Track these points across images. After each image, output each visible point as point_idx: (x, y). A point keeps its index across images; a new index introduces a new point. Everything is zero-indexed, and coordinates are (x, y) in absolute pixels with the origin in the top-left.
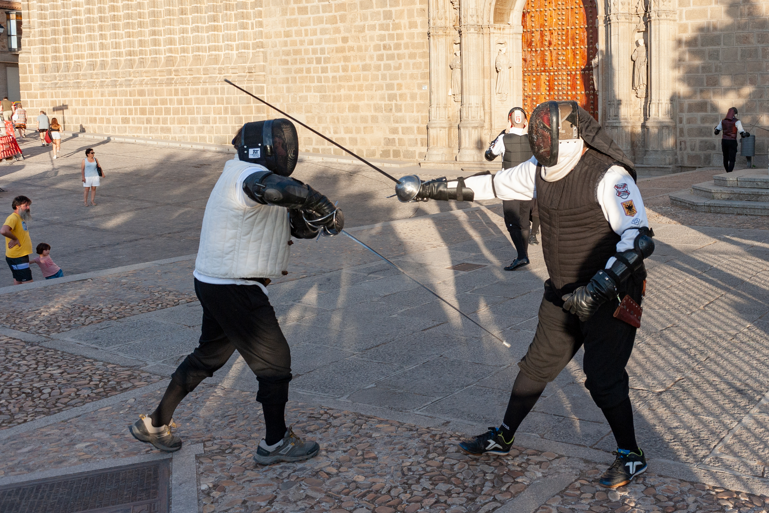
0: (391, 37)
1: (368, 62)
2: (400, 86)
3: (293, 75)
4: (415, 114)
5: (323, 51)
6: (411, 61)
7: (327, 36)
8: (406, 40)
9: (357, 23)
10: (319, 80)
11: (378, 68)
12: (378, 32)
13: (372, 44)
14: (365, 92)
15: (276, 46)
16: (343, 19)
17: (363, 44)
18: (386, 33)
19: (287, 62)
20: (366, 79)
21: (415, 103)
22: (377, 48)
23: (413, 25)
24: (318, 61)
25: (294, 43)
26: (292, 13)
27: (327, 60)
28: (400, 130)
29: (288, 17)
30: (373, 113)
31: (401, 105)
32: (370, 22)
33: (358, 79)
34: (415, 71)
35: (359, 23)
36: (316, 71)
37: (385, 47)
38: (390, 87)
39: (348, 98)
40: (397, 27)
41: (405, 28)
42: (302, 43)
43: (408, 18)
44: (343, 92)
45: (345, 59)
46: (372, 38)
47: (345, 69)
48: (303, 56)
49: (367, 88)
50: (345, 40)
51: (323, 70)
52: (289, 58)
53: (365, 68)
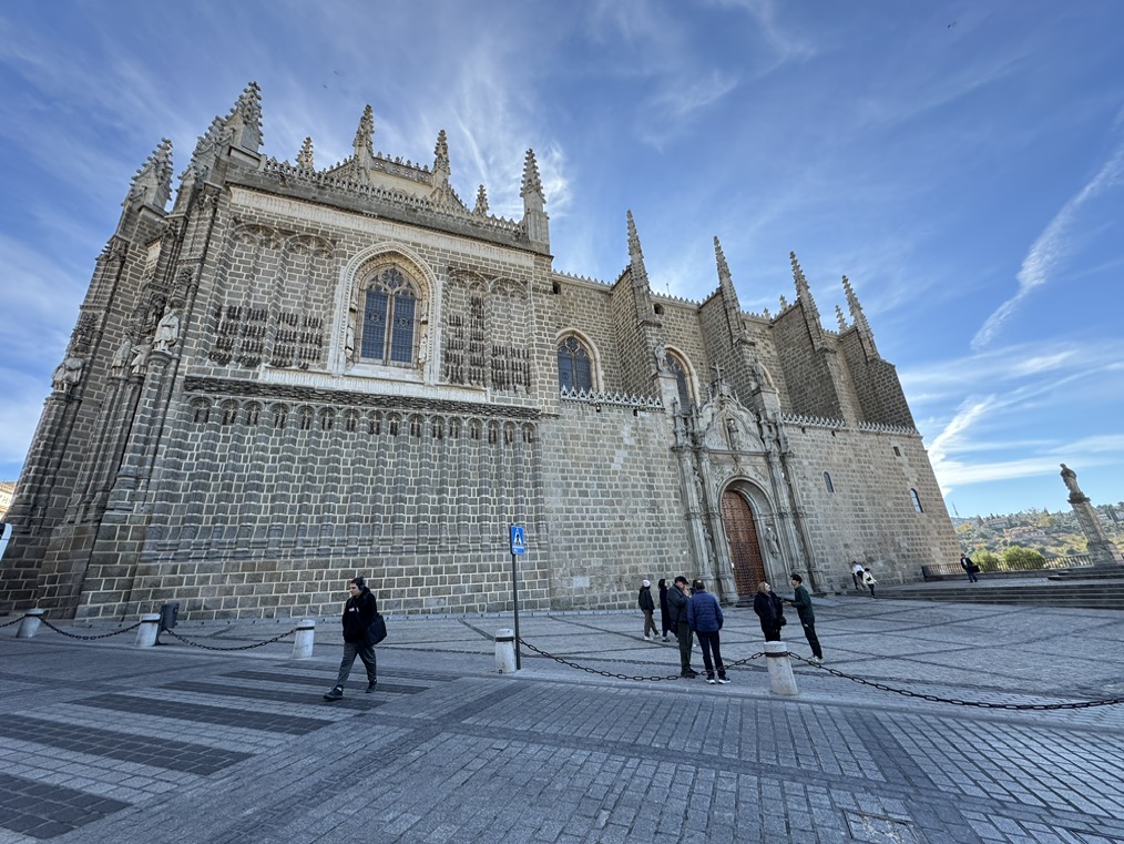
0: (657, 518)
1: (641, 535)
2: (667, 552)
3: (576, 543)
5: (603, 525)
6: (674, 535)
7: (607, 515)
8: (667, 520)
9: (630, 507)
10: (601, 548)
11: (650, 539)
12: (647, 514)
13: (644, 522)
14: (643, 557)
15: (557, 520)
16: (619, 503)
17: (637, 522)
18: (654, 515)
19: (569, 534)
20: (641, 546)
21: (679, 563)
22: (648, 525)
23: (672, 511)
24: (600, 533)
25: (575, 518)
26: (574, 495)
27: (607, 533)
29: (569, 497)
30: (649, 572)
31: (669, 565)
32: (640, 507)
33: (635, 547)
34: (677, 542)
35: (632, 507)
36: (597, 540)
37: (653, 525)
38: (660, 552)
39: (628, 561)
40: (660, 511)
42: (583, 518)
44: (623, 557)
45: (624, 532)
46: (643, 518)
47: (624, 539)
48: (585, 528)
49: (643, 553)
50: (622, 518)
51: (605, 540)
52: (571, 530)
53: (640, 539)
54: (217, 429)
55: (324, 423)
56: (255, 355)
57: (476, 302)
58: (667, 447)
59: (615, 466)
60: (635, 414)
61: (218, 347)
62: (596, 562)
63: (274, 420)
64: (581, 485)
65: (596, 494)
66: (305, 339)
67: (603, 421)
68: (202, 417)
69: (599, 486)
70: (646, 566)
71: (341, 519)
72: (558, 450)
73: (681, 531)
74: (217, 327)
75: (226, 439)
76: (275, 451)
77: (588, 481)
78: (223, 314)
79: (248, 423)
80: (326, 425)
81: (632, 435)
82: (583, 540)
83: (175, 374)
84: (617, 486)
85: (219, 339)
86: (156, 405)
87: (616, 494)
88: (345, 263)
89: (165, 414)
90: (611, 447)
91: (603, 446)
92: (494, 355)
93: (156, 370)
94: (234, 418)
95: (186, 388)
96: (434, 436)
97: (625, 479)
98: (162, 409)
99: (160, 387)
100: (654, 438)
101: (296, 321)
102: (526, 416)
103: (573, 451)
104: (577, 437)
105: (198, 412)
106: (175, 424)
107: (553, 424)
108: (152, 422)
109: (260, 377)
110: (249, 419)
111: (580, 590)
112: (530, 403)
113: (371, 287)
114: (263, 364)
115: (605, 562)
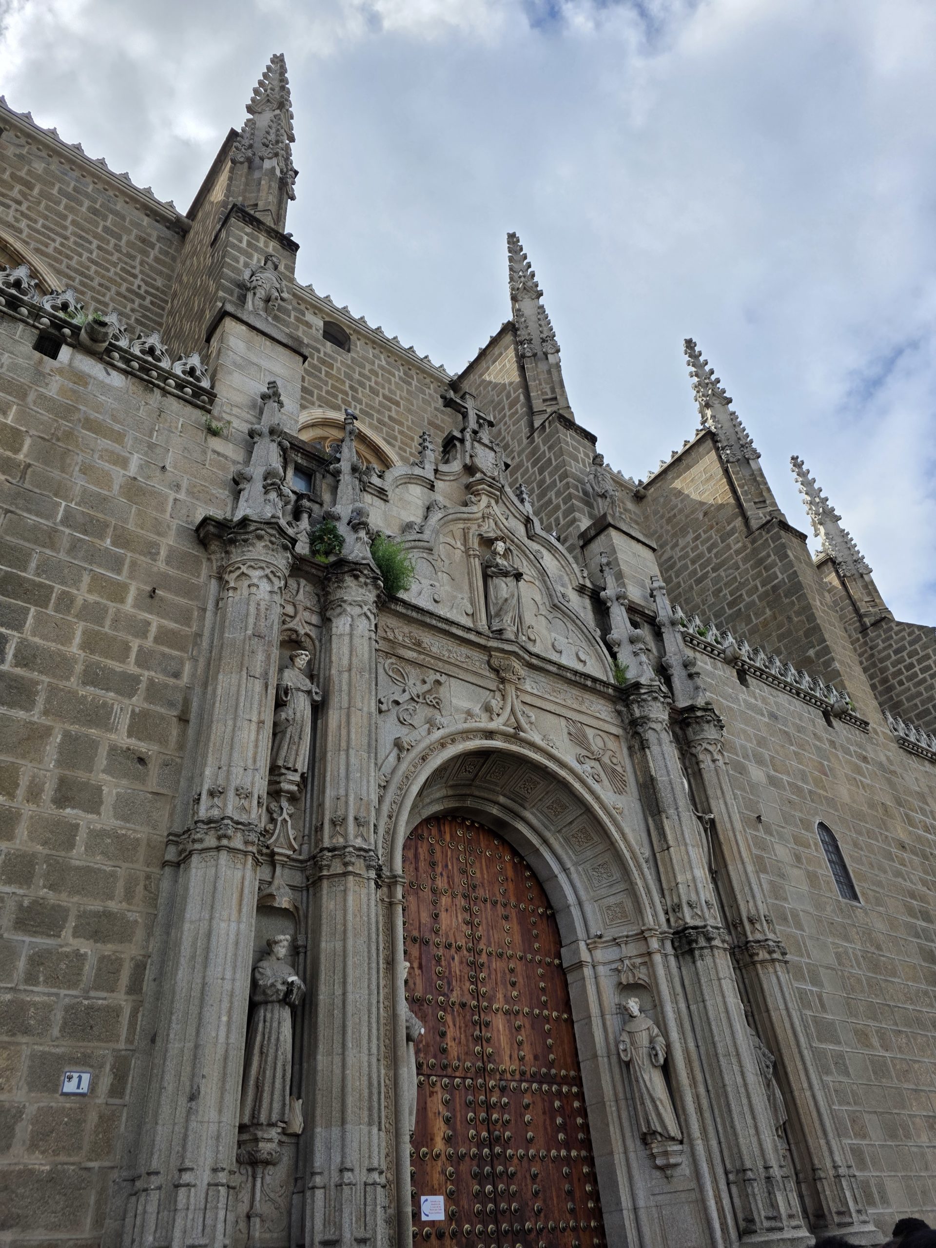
41: (34, 795)
43: (59, 763)
58: (175, 520)
73: (98, 926)
100: (119, 462)
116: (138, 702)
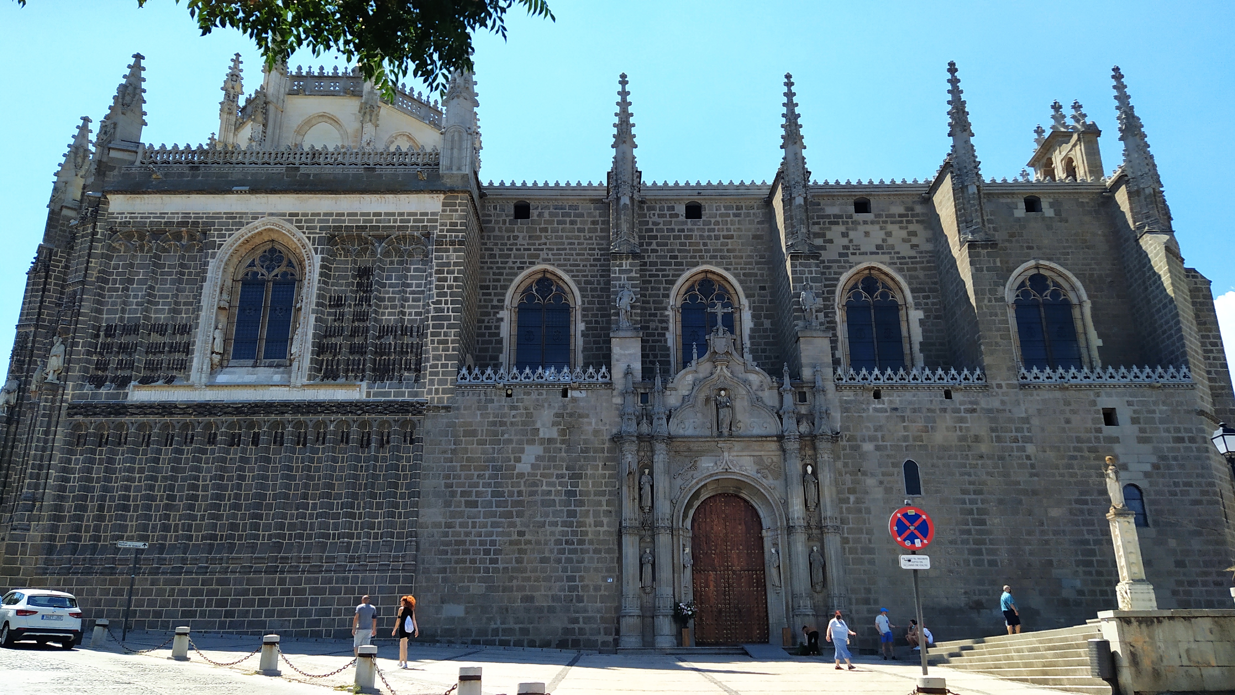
0: (575, 533)
1: (547, 555)
2: (582, 579)
3: (453, 564)
4: (599, 604)
5: (493, 543)
6: (596, 556)
7: (501, 529)
8: (590, 536)
9: (537, 519)
10: (487, 570)
11: (559, 561)
12: (560, 528)
13: (553, 539)
14: (544, 583)
15: (433, 536)
16: (520, 515)
17: (542, 538)
18: (570, 529)
19: (446, 553)
20: (543, 571)
21: (599, 594)
22: (558, 542)
23: (599, 524)
24: (487, 552)
25: (458, 534)
26: (458, 505)
27: (498, 552)
28: (581, 620)
29: (452, 509)
30: (551, 604)
31: (583, 596)
32: (551, 519)
33: (534, 570)
34: (600, 565)
35: (538, 519)
36: (482, 561)
37: (567, 542)
38: (571, 579)
39: (521, 589)
40: (581, 524)
43: (593, 518)
44: (515, 582)
45: (520, 551)
46: (553, 533)
47: (519, 561)
48: (467, 546)
49: (545, 579)
50: (521, 534)
51: (493, 561)
52: (449, 548)
53: (543, 560)
54: (93, 452)
55: (186, 439)
56: (127, 373)
57: (364, 273)
58: (607, 437)
59: (524, 467)
60: (565, 394)
61: (96, 369)
62: (477, 588)
63: (141, 440)
64: (468, 494)
65: (489, 504)
66: (174, 348)
67: (513, 408)
68: (82, 440)
69: (494, 494)
70: (547, 596)
71: (197, 536)
72: (445, 452)
73: (608, 551)
74: (96, 348)
75: (101, 462)
76: (141, 471)
77: (481, 489)
78: (102, 333)
79: (119, 444)
80: (189, 440)
81: (554, 424)
82: (464, 561)
83: (62, 401)
84: (520, 493)
85: (98, 360)
86: (46, 433)
87: (516, 504)
88: (213, 256)
89: (54, 439)
90: (520, 442)
91: (510, 441)
92: (379, 337)
93: (46, 401)
94: (107, 439)
95: (69, 415)
96: (298, 444)
97: (535, 484)
98: (51, 437)
99: (50, 416)
100: (590, 425)
101: (166, 330)
102: (408, 412)
103: (466, 450)
104: (473, 433)
105: (79, 436)
106: (62, 450)
107: (443, 418)
108: (44, 449)
109: (129, 398)
110: (120, 440)
111: (452, 620)
112: (416, 394)
113: (247, 275)
114: (133, 383)
115: (488, 588)
116: (607, 497)
